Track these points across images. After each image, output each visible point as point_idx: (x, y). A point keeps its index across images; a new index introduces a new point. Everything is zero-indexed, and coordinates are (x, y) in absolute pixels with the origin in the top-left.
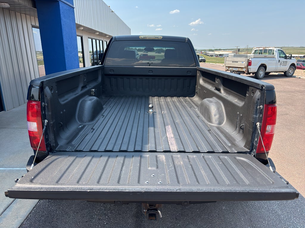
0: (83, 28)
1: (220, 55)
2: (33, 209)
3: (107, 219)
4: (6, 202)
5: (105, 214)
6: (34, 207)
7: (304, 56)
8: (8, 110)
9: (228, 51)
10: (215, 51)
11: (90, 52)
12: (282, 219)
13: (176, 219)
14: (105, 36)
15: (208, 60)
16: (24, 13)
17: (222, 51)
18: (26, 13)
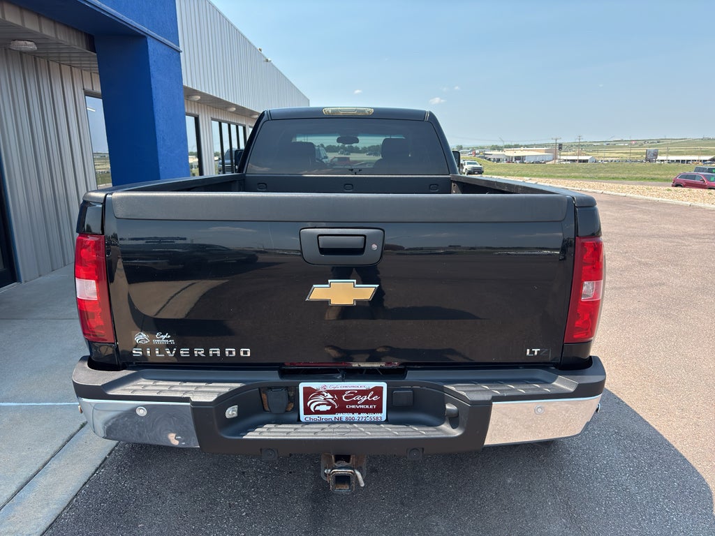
0: (199, 97)
1: (518, 158)
2: (84, 485)
3: (248, 504)
4: (22, 472)
5: (243, 495)
6: (86, 483)
7: (711, 160)
8: (26, 282)
9: (534, 149)
10: (505, 149)
11: (216, 155)
12: (637, 503)
13: (402, 504)
14: (251, 115)
15: (488, 171)
16: (69, 62)
17: (522, 148)
18: (73, 62)
